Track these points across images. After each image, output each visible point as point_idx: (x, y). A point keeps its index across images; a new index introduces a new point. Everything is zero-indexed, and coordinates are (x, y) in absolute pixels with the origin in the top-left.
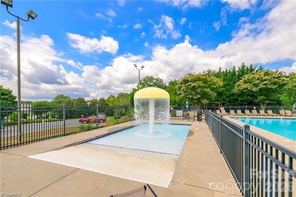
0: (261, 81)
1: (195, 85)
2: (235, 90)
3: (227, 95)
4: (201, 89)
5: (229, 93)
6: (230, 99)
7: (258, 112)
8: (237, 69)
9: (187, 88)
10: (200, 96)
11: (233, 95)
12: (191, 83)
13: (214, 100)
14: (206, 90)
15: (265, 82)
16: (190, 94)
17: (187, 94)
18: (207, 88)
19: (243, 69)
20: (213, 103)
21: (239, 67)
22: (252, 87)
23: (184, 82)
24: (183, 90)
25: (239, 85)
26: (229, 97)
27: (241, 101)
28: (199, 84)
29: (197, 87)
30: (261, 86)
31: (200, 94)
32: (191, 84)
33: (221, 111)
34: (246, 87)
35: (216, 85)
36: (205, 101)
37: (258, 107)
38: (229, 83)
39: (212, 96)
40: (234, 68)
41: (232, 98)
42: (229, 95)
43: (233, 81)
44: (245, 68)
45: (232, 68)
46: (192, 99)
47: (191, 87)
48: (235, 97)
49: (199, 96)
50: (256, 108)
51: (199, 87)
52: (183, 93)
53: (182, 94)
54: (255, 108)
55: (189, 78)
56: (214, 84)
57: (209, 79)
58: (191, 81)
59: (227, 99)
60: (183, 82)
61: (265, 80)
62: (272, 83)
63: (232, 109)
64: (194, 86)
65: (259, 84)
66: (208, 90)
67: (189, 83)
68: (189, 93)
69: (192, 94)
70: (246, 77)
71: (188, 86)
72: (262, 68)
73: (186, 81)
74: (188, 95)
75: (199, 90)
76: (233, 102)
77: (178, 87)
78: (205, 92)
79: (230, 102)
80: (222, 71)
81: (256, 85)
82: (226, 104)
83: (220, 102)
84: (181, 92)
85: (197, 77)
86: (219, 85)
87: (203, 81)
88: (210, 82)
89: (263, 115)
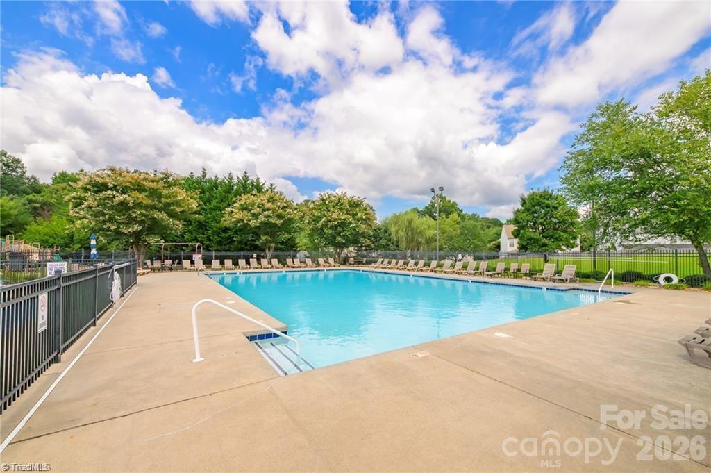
0: (264, 210)
1: (125, 199)
2: (227, 221)
3: (215, 229)
4: (144, 211)
5: (218, 225)
6: (220, 237)
7: (259, 263)
8: (235, 181)
9: (101, 203)
10: (140, 228)
11: (225, 230)
12: (114, 193)
13: (187, 239)
14: (155, 216)
15: (266, 213)
16: (111, 220)
17: (101, 219)
18: (160, 210)
19: (245, 182)
20: (187, 246)
21: (238, 178)
22: (250, 218)
23: (93, 186)
24: (89, 207)
25: (232, 212)
26: (219, 233)
27: (240, 242)
28: (138, 198)
29: (131, 205)
30: (262, 218)
31: (141, 223)
32: (114, 197)
33: (192, 263)
34: (241, 217)
35: (182, 207)
36: (154, 240)
37: (259, 253)
38: (219, 205)
39: (172, 229)
40: (231, 178)
41: (223, 235)
42: (220, 229)
43: (227, 202)
44: (249, 181)
45: (227, 176)
46: (118, 233)
47: (115, 204)
48: (230, 233)
49: (136, 227)
50: (257, 256)
51: (138, 205)
52: (87, 216)
53: (85, 217)
54: (255, 255)
55: (107, 180)
56: (178, 204)
57: (165, 192)
58: (114, 188)
59: (216, 238)
60: (88, 187)
61: (268, 210)
62: (276, 216)
63: (216, 258)
64: (122, 203)
65: (260, 214)
66: (163, 216)
67: (109, 192)
68: (107, 217)
69: (116, 221)
70: (244, 199)
71: (104, 200)
72: (273, 187)
73: (99, 187)
74: (104, 222)
75: (139, 212)
76: (225, 245)
77: (74, 198)
78: (153, 219)
79: (220, 243)
80: (207, 177)
81: (256, 216)
82: (212, 247)
83: (198, 244)
84: (82, 212)
85: (132, 181)
86: (190, 206)
87: (150, 193)
88: (166, 197)
89: (265, 268)
